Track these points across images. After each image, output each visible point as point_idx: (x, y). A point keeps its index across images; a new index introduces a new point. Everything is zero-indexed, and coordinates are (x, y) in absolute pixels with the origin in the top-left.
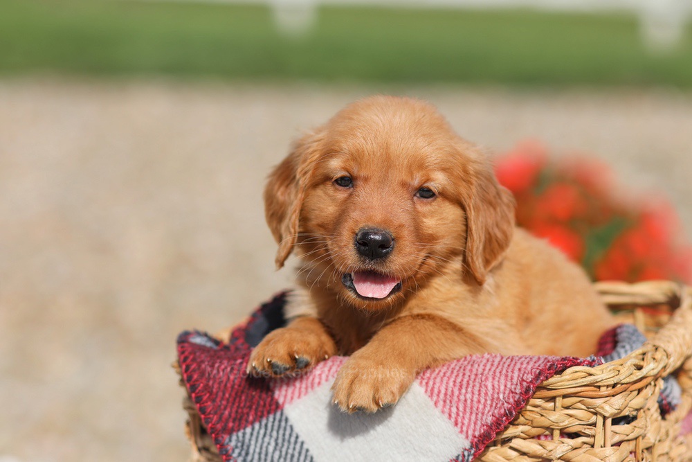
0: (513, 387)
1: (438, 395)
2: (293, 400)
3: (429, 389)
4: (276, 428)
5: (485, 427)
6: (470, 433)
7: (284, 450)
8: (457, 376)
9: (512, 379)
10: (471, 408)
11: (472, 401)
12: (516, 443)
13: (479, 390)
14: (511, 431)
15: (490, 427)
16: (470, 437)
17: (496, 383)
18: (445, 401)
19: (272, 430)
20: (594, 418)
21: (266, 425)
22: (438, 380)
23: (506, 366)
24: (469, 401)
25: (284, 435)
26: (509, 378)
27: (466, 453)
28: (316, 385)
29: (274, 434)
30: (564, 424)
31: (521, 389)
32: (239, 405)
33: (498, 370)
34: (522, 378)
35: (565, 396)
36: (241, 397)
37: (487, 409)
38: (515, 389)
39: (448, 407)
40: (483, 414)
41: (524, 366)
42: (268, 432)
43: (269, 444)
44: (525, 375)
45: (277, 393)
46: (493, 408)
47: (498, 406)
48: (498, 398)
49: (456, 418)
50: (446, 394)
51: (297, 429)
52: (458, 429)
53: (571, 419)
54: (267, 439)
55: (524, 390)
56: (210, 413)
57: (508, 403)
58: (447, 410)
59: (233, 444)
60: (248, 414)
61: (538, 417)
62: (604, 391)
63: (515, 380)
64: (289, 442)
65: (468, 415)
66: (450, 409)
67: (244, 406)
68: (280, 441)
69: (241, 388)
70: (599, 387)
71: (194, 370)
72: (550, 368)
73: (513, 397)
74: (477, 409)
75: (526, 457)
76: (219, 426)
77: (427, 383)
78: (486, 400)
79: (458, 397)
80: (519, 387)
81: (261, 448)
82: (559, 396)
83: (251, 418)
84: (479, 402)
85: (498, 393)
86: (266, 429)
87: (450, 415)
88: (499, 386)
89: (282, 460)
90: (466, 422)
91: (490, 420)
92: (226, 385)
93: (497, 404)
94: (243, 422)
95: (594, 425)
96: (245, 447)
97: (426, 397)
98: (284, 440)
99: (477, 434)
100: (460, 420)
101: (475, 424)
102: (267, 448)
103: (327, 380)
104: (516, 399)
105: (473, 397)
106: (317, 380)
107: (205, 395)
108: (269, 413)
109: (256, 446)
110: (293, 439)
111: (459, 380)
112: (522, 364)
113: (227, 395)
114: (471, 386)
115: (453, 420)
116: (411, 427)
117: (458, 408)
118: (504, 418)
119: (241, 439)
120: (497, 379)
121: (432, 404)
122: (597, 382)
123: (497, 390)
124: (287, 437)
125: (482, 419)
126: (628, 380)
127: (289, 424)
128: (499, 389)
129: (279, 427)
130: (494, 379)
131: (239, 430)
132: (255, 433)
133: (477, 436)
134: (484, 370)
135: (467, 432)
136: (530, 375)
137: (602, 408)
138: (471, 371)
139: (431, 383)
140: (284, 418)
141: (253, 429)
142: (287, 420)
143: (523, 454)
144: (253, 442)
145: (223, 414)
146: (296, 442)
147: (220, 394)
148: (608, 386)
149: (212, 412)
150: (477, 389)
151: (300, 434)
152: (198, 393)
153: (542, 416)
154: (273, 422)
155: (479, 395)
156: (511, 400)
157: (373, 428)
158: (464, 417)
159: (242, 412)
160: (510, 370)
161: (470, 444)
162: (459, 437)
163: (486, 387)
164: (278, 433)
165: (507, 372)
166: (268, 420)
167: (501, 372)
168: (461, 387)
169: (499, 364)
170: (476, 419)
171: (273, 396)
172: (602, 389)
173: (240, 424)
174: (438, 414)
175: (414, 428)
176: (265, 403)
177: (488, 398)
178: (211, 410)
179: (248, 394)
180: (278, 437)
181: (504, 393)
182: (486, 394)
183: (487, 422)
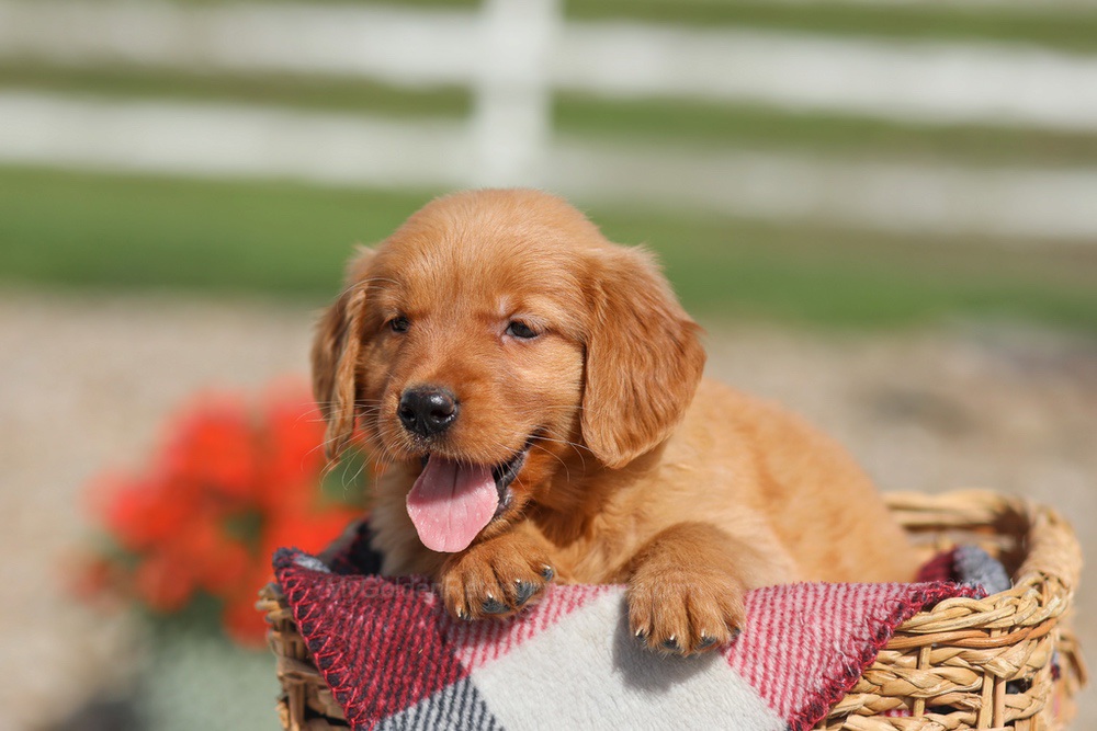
0: (856, 630)
1: (734, 647)
2: (488, 661)
4: (457, 706)
5: (812, 696)
6: (787, 706)
8: (761, 614)
9: (853, 617)
10: (788, 666)
11: (789, 654)
12: (852, 722)
13: (801, 638)
14: (848, 703)
15: (820, 696)
16: (787, 714)
17: (827, 625)
18: (744, 657)
19: (451, 711)
20: (978, 682)
21: (441, 703)
23: (840, 597)
24: (784, 655)
25: (471, 718)
26: (849, 616)
28: (525, 636)
29: (455, 716)
30: (934, 690)
31: (870, 633)
32: (395, 671)
33: (829, 605)
34: (871, 616)
35: (935, 646)
36: (398, 658)
37: (814, 667)
38: (860, 633)
39: (750, 665)
40: (807, 674)
41: (871, 597)
42: (445, 714)
44: (876, 610)
45: (458, 655)
46: (824, 666)
47: (833, 661)
48: (832, 649)
49: (763, 684)
50: (746, 644)
51: (492, 709)
52: (767, 701)
53: (945, 682)
54: (442, 726)
55: (876, 633)
56: (346, 685)
57: (850, 656)
58: (748, 670)
60: (411, 685)
61: (891, 679)
62: (997, 637)
63: (859, 620)
64: (479, 728)
65: (782, 678)
66: (753, 669)
67: (404, 673)
68: (464, 727)
69: (396, 643)
70: (989, 631)
71: (315, 616)
72: (913, 601)
73: (858, 648)
74: (798, 668)
76: (362, 706)
78: (811, 652)
79: (766, 649)
80: (866, 630)
82: (926, 646)
83: (416, 691)
84: (800, 655)
85: (832, 641)
86: (441, 709)
87: (753, 678)
88: (833, 630)
90: (779, 688)
91: (819, 684)
92: (370, 638)
93: (830, 659)
94: (403, 697)
95: (979, 691)
98: (470, 726)
99: (798, 707)
100: (769, 686)
101: (794, 691)
103: (544, 628)
104: (863, 649)
105: (790, 648)
106: (527, 629)
107: (336, 655)
108: (445, 683)
110: (485, 725)
111: (765, 621)
112: (867, 594)
113: (373, 655)
114: (787, 630)
115: (758, 686)
116: (688, 700)
117: (765, 666)
118: (844, 681)
119: (399, 725)
120: (828, 619)
121: (724, 661)
122: (989, 622)
123: (829, 637)
124: (476, 721)
125: (806, 683)
126: (1032, 621)
127: (479, 700)
128: (833, 635)
129: (463, 704)
130: (823, 618)
131: (396, 711)
132: (423, 716)
133: (798, 711)
134: (804, 604)
135: (782, 705)
136: (883, 611)
137: (996, 664)
138: (783, 606)
140: (470, 690)
141: (419, 709)
142: (475, 693)
145: (368, 685)
146: (490, 729)
147: (361, 653)
148: (1003, 630)
149: (350, 683)
150: (796, 635)
151: (497, 716)
152: (325, 652)
153: (899, 677)
154: (453, 697)
155: (801, 644)
156: (855, 652)
158: (775, 681)
159: (401, 683)
160: (848, 605)
161: (786, 725)
162: (768, 715)
163: (812, 632)
164: (460, 714)
165: (844, 606)
166: (444, 695)
167: (833, 608)
168: (770, 633)
169: (827, 594)
170: (797, 683)
171: (451, 656)
172: (994, 634)
173: (397, 701)
174: (733, 676)
175: (693, 701)
176: (439, 667)
177: (814, 649)
178: (347, 681)
179: (409, 653)
180: (460, 722)
181: (842, 641)
182: (812, 643)
183: (814, 688)
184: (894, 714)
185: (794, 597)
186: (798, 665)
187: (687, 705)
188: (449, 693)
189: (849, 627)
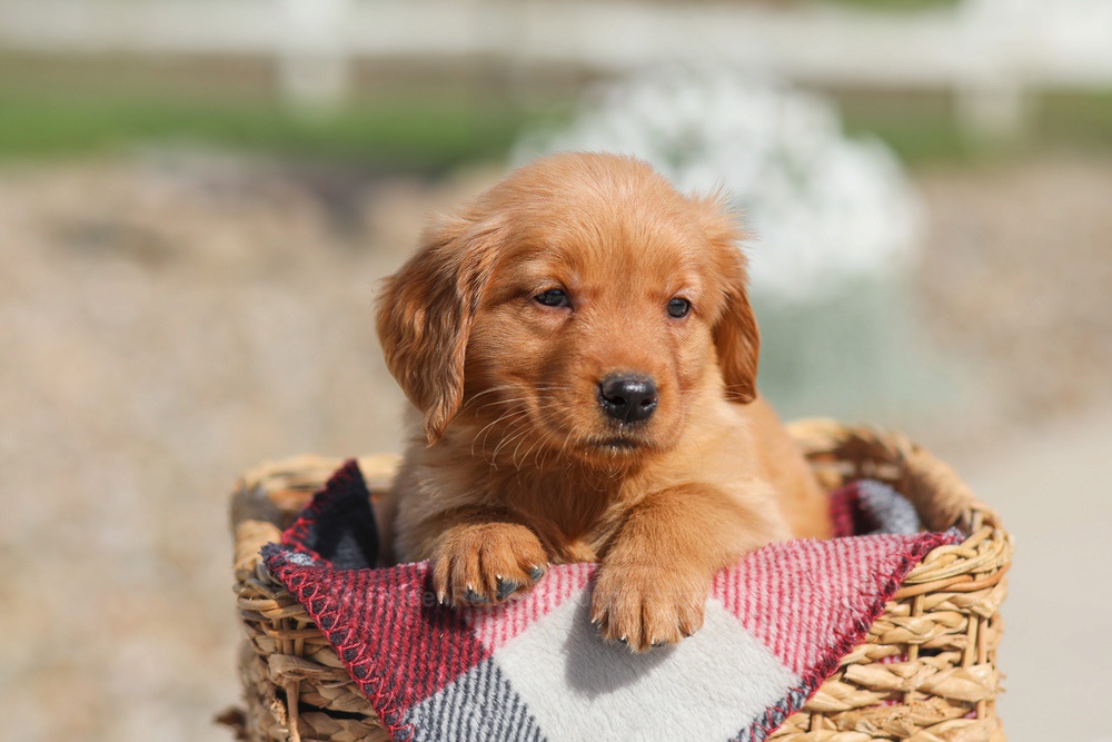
0: (864, 586)
1: (747, 610)
2: (507, 640)
3: (732, 601)
4: (482, 688)
5: (824, 652)
6: (800, 663)
7: (496, 722)
8: (770, 577)
9: (859, 573)
10: (800, 624)
11: (800, 612)
12: (853, 673)
13: (811, 597)
14: (853, 654)
15: (832, 650)
16: (801, 670)
17: (835, 582)
18: (758, 619)
19: (476, 692)
20: (963, 623)
21: (467, 686)
22: (742, 586)
24: (796, 614)
25: (496, 698)
26: (855, 573)
27: (795, 695)
28: (540, 612)
29: (481, 698)
30: (928, 635)
31: (878, 588)
32: (419, 657)
33: (833, 562)
34: (877, 571)
35: (928, 594)
36: (419, 644)
37: (825, 623)
38: (868, 588)
39: (765, 626)
40: (819, 631)
42: (470, 697)
43: (471, 715)
44: (882, 566)
45: (478, 636)
46: (835, 622)
47: (844, 616)
48: (842, 605)
49: (777, 643)
50: (759, 607)
51: (515, 688)
52: (780, 659)
53: (938, 626)
54: (468, 709)
55: (883, 588)
56: (373, 675)
57: (860, 611)
58: (762, 631)
59: (415, 721)
60: (436, 670)
61: (890, 628)
62: (980, 580)
63: (865, 576)
64: (504, 707)
65: (794, 636)
66: (768, 630)
67: (428, 658)
68: (490, 708)
69: (417, 630)
70: (973, 575)
71: (332, 609)
72: (914, 554)
73: (867, 603)
74: (809, 626)
75: (866, 692)
76: (391, 696)
77: (725, 593)
79: (779, 610)
80: (874, 585)
81: (459, 723)
82: (921, 594)
83: (441, 676)
84: (811, 613)
85: (841, 598)
86: (466, 692)
87: (767, 638)
88: (841, 586)
89: (493, 738)
90: (792, 646)
91: (832, 640)
92: (392, 627)
93: (840, 615)
94: (430, 683)
95: (965, 632)
96: (435, 724)
97: (728, 614)
98: (496, 707)
99: (811, 663)
100: (782, 645)
101: (807, 648)
102: (468, 722)
103: (558, 604)
104: (871, 604)
105: (802, 607)
106: (541, 605)
107: (360, 646)
108: (468, 665)
109: (450, 721)
110: (510, 704)
111: (775, 583)
113: (396, 643)
115: (772, 646)
116: (707, 664)
117: (779, 626)
118: (855, 635)
119: (427, 712)
120: (835, 576)
121: (737, 623)
123: (838, 594)
124: (501, 700)
125: (818, 639)
127: (503, 679)
128: (841, 592)
129: (488, 685)
130: (830, 575)
131: (423, 698)
132: (449, 700)
133: (812, 667)
134: (809, 564)
135: (795, 661)
136: (888, 566)
137: (982, 606)
138: (789, 567)
139: (732, 591)
140: (494, 670)
141: (446, 694)
142: (499, 673)
143: (861, 686)
144: (446, 715)
145: (394, 675)
146: (515, 707)
147: (385, 642)
148: (986, 572)
149: (377, 673)
150: (807, 594)
151: (521, 694)
152: (348, 645)
153: (897, 626)
154: (478, 679)
155: (812, 603)
156: (864, 607)
157: (645, 671)
158: (788, 640)
159: (427, 669)
160: (852, 561)
161: (801, 680)
162: (781, 672)
163: (821, 588)
164: (486, 695)
165: (848, 563)
166: (468, 679)
167: (839, 565)
168: (781, 594)
169: (827, 553)
170: (808, 639)
171: (472, 638)
172: (979, 577)
173: (425, 688)
174: (748, 638)
175: (712, 665)
176: (460, 649)
177: (824, 607)
178: (374, 671)
179: (430, 638)
180: (486, 703)
181: (850, 597)
182: (822, 601)
183: (827, 645)
184: (887, 661)
185: (797, 558)
186: (810, 622)
187: (705, 669)
188: (474, 675)
189: (856, 583)
